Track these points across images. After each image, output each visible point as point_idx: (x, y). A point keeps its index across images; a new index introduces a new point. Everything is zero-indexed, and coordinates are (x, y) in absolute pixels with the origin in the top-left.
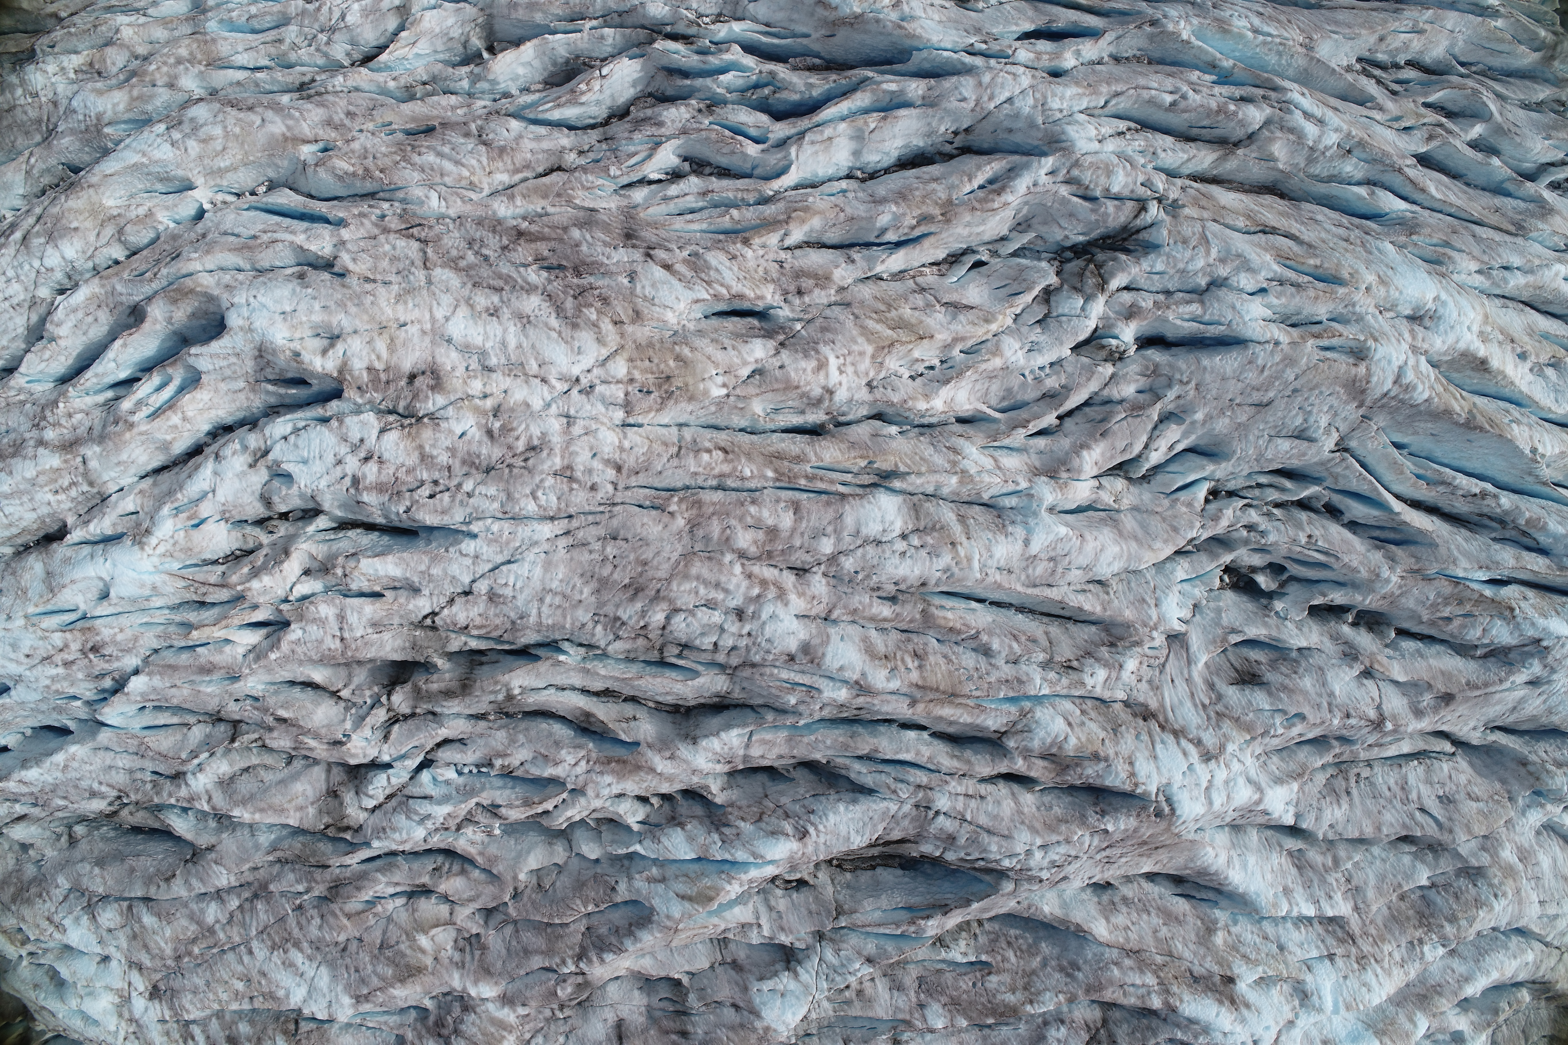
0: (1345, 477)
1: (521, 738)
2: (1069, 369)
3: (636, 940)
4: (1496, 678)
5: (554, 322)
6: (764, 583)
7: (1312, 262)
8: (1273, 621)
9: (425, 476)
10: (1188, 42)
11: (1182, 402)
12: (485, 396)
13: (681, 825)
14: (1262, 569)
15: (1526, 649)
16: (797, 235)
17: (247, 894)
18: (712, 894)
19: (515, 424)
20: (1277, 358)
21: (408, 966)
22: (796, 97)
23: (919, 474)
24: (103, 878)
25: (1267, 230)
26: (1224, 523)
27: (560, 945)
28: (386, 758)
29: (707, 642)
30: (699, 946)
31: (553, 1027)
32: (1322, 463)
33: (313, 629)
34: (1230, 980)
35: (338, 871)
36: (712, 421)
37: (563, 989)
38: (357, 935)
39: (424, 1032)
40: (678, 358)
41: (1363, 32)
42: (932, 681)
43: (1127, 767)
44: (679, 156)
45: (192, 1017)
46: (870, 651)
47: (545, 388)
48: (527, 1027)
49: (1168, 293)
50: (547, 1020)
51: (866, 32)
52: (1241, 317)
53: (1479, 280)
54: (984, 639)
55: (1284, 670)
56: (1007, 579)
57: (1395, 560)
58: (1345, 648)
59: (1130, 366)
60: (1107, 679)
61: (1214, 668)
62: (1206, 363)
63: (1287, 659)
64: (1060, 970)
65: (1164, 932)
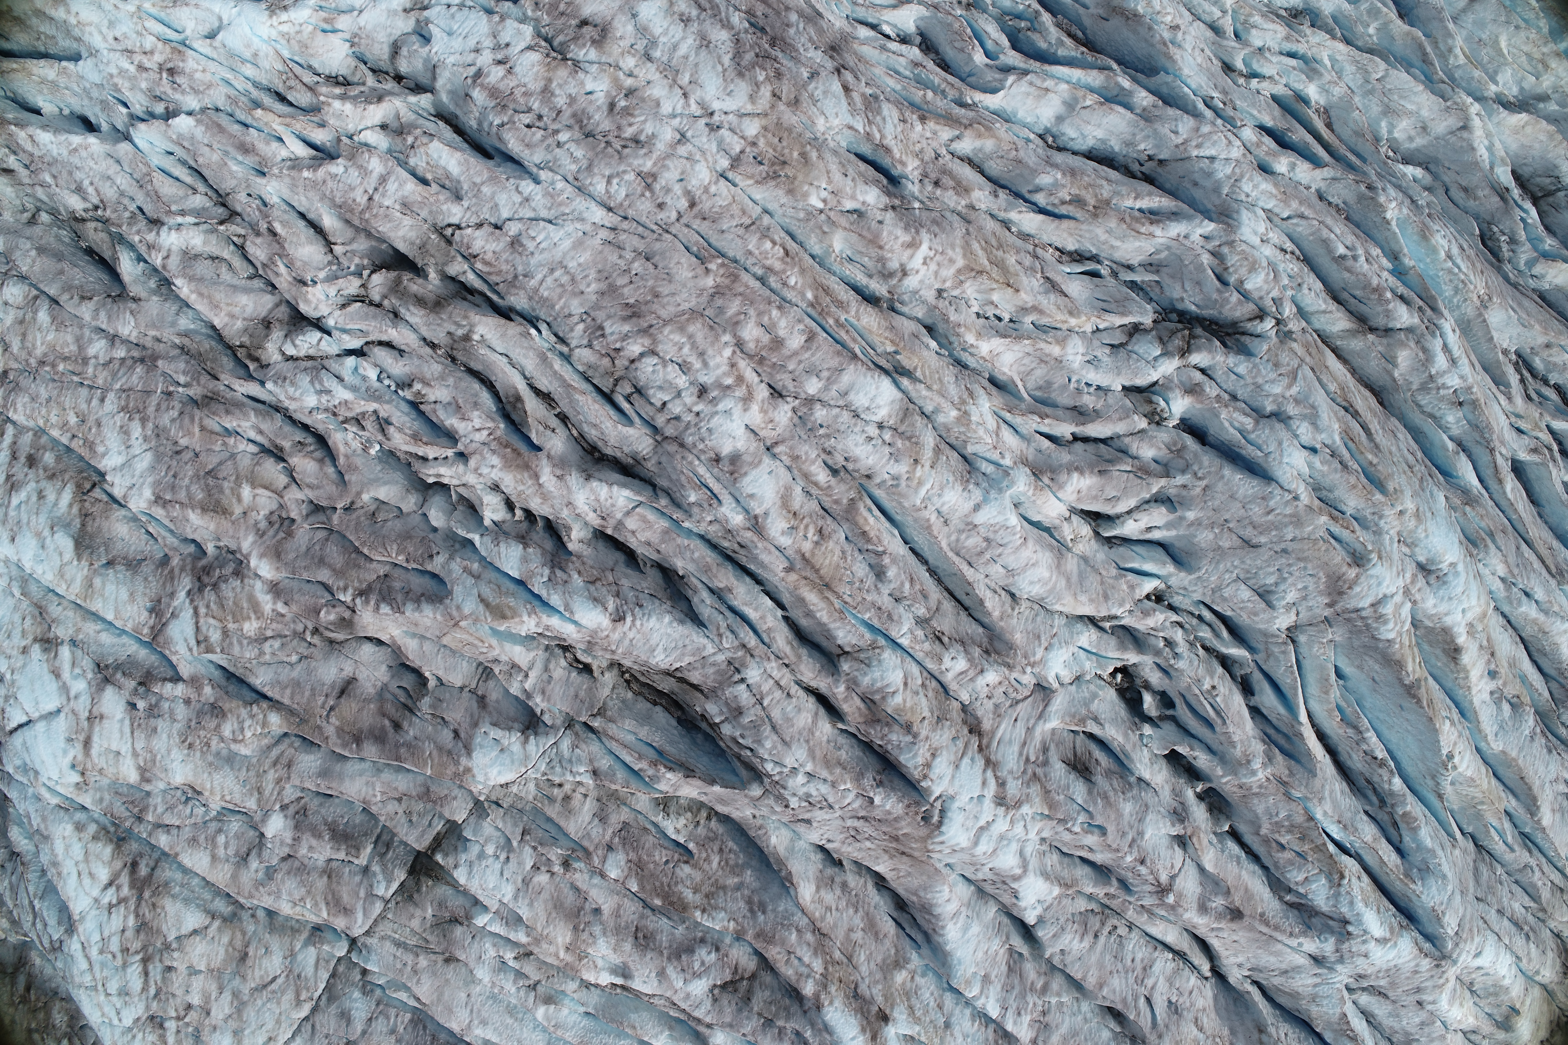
0: (1277, 660)
1: (451, 381)
2: (1110, 401)
3: (418, 608)
4: (1289, 929)
5: (727, 60)
6: (740, 379)
7: (1370, 457)
8: (1134, 737)
9: (536, 106)
10: (1388, 223)
11: (1184, 493)
12: (630, 75)
13: (526, 546)
14: (1154, 692)
15: (1331, 923)
16: (966, 145)
17: (136, 354)
18: (509, 614)
19: (636, 112)
20: (1288, 511)
21: (218, 502)
22: (1043, 45)
23: (929, 388)
24: (34, 262)
25: (1350, 409)
26: (1151, 622)
27: (354, 573)
28: (331, 322)
29: (659, 397)
30: (465, 664)
31: (295, 642)
32: (1266, 634)
33: (354, 173)
34: (884, 1018)
35: (222, 388)
36: (794, 229)
37: (328, 613)
38: (198, 449)
39: (188, 567)
40: (803, 155)
41: (1537, 327)
42: (818, 561)
43: (928, 755)
44: (918, 27)
45: (15, 417)
46: (785, 500)
47: (682, 101)
48: (274, 625)
49: (1234, 397)
50: (295, 633)
51: (1135, 32)
52: (1281, 456)
53: (1497, 585)
54: (887, 561)
55: (1115, 784)
56: (938, 528)
57: (1271, 760)
58: (1179, 807)
59: (1161, 433)
60: (962, 673)
61: (1057, 739)
62: (1227, 472)
63: (1123, 777)
64: (748, 902)
65: (858, 935)
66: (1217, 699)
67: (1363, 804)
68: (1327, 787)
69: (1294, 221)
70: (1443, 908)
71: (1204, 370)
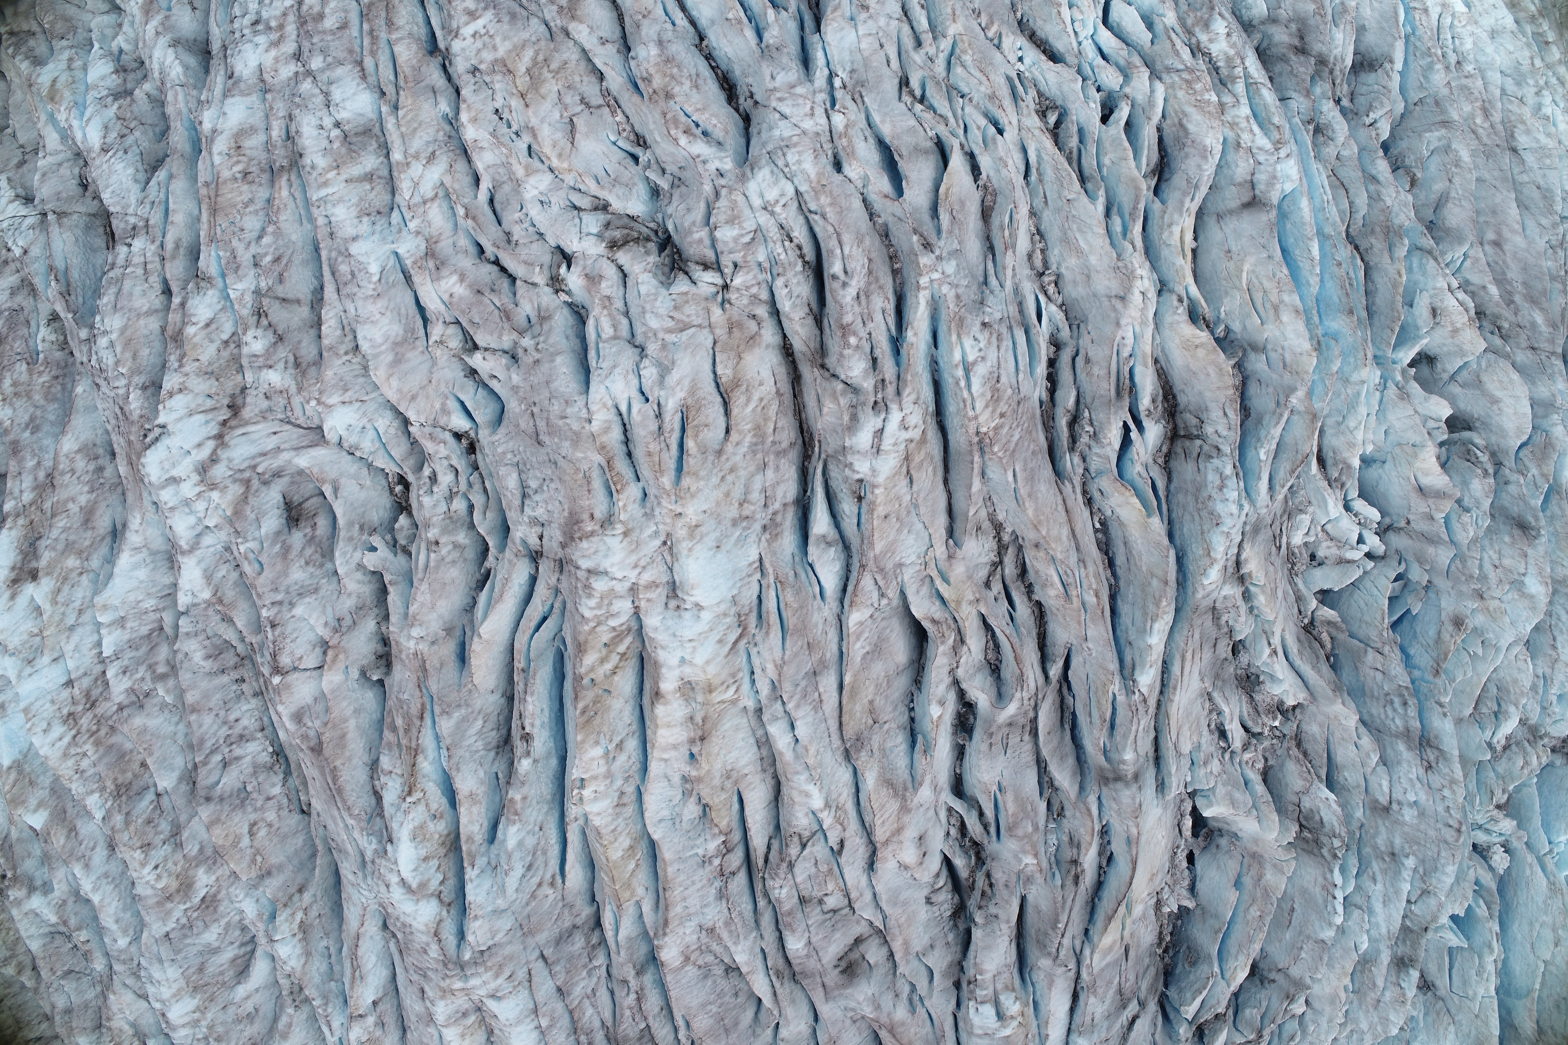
6: (281, 27)
7: (691, 445)
15: (383, 830)
20: (575, 426)
23: (398, 126)
25: (727, 404)
26: (437, 449)
34: (34, 576)
42: (225, 191)
43: (176, 387)
46: (241, 134)
49: (627, 312)
52: (607, 377)
54: (270, 229)
55: (308, 552)
56: (322, 233)
57: (433, 643)
58: (348, 621)
59: (547, 297)
60: (255, 356)
61: (298, 478)
62: (559, 359)
63: (323, 556)
64: (32, 419)
65: (73, 508)
66: (432, 555)
67: (500, 767)
68: (463, 711)
69: (816, 217)
70: (480, 913)
71: (625, 276)
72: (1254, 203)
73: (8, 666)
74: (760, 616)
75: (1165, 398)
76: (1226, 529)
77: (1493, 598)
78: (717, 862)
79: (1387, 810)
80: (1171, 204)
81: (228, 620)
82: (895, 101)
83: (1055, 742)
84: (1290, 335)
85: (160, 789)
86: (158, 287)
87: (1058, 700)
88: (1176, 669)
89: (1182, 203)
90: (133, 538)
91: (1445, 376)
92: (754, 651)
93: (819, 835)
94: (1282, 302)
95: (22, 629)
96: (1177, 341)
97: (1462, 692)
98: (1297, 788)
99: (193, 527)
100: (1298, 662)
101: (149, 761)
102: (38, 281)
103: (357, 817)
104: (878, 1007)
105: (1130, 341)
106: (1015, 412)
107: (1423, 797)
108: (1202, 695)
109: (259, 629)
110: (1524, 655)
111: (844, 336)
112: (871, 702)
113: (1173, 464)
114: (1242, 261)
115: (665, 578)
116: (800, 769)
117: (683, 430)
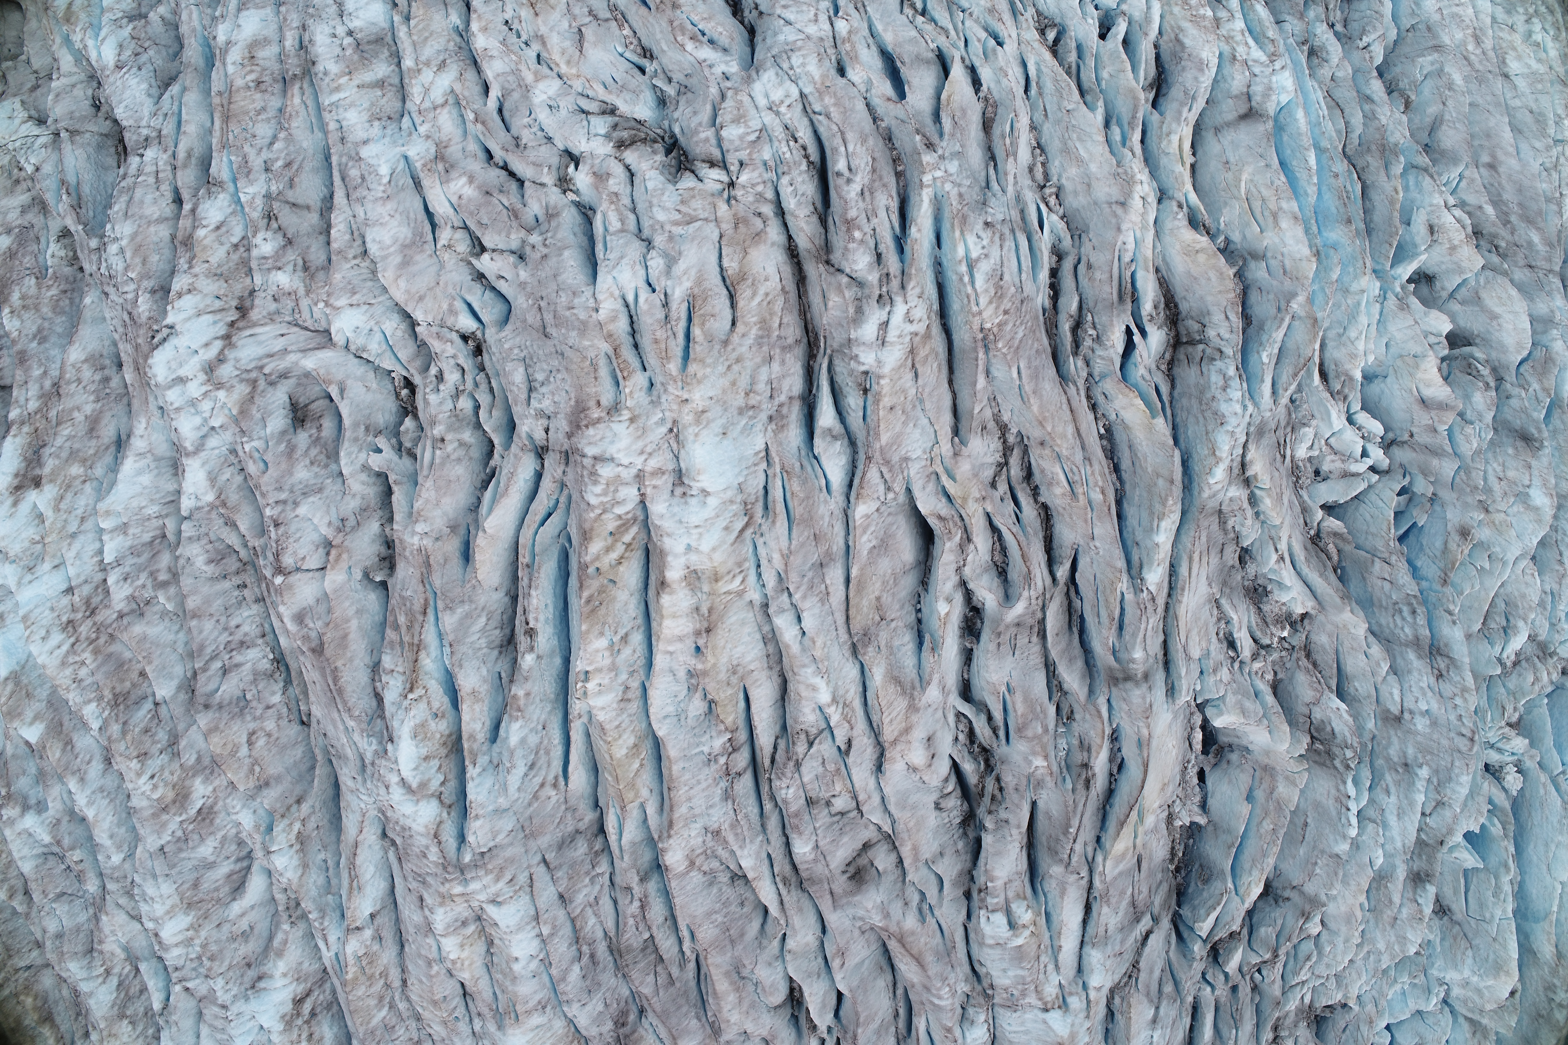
2: (545, 151)
4: (351, 703)
7: (698, 333)
10: (923, 184)
11: (531, 253)
15: (384, 730)
20: (583, 316)
23: (410, 35)
34: (37, 483)
42: (237, 98)
43: (186, 288)
46: (254, 45)
49: (634, 208)
52: (614, 267)
54: (282, 135)
55: (314, 452)
56: (333, 138)
57: (437, 539)
58: (352, 522)
59: (554, 195)
60: (265, 258)
61: (304, 380)
62: (566, 253)
63: (328, 457)
64: (40, 330)
65: (79, 417)
66: (438, 452)
67: (503, 666)
68: (467, 607)
69: (820, 118)
70: (481, 812)
71: (632, 175)
72: (1250, 114)
73: (8, 574)
74: (766, 507)
75: (1167, 305)
76: (1230, 428)
77: (1499, 511)
78: (722, 760)
79: (1398, 719)
80: (1169, 115)
81: (231, 524)
82: (898, 13)
83: (1063, 644)
84: (1290, 241)
85: (158, 698)
86: (169, 196)
87: (1066, 603)
88: (1183, 570)
89: (1180, 113)
90: (138, 444)
91: (1445, 294)
92: (760, 542)
93: (826, 733)
94: (1280, 209)
95: (24, 535)
96: (1178, 247)
97: (1470, 608)
98: (1308, 700)
99: (198, 428)
100: (1305, 570)
101: (148, 669)
102: (49, 198)
103: (357, 719)
104: (887, 916)
105: (1131, 246)
106: (1019, 310)
107: (1434, 706)
108: (1210, 601)
109: (263, 532)
110: (1532, 569)
111: (848, 230)
112: (878, 599)
113: (1176, 371)
114: (1240, 171)
115: (671, 466)
116: (807, 661)
117: (690, 319)
